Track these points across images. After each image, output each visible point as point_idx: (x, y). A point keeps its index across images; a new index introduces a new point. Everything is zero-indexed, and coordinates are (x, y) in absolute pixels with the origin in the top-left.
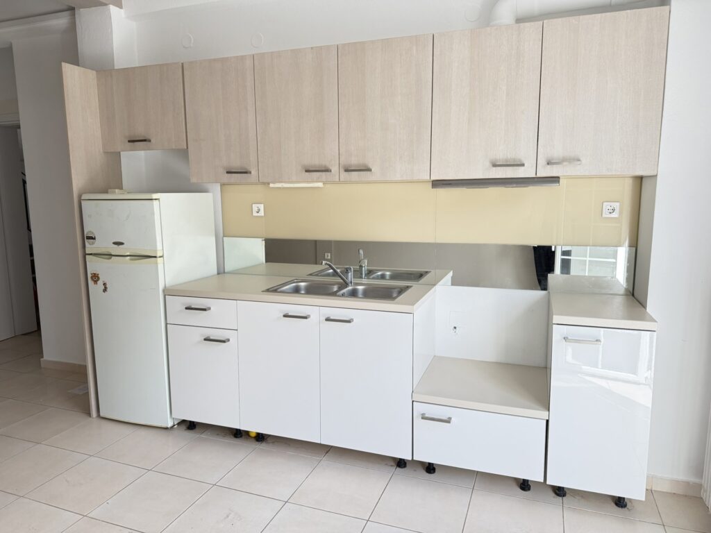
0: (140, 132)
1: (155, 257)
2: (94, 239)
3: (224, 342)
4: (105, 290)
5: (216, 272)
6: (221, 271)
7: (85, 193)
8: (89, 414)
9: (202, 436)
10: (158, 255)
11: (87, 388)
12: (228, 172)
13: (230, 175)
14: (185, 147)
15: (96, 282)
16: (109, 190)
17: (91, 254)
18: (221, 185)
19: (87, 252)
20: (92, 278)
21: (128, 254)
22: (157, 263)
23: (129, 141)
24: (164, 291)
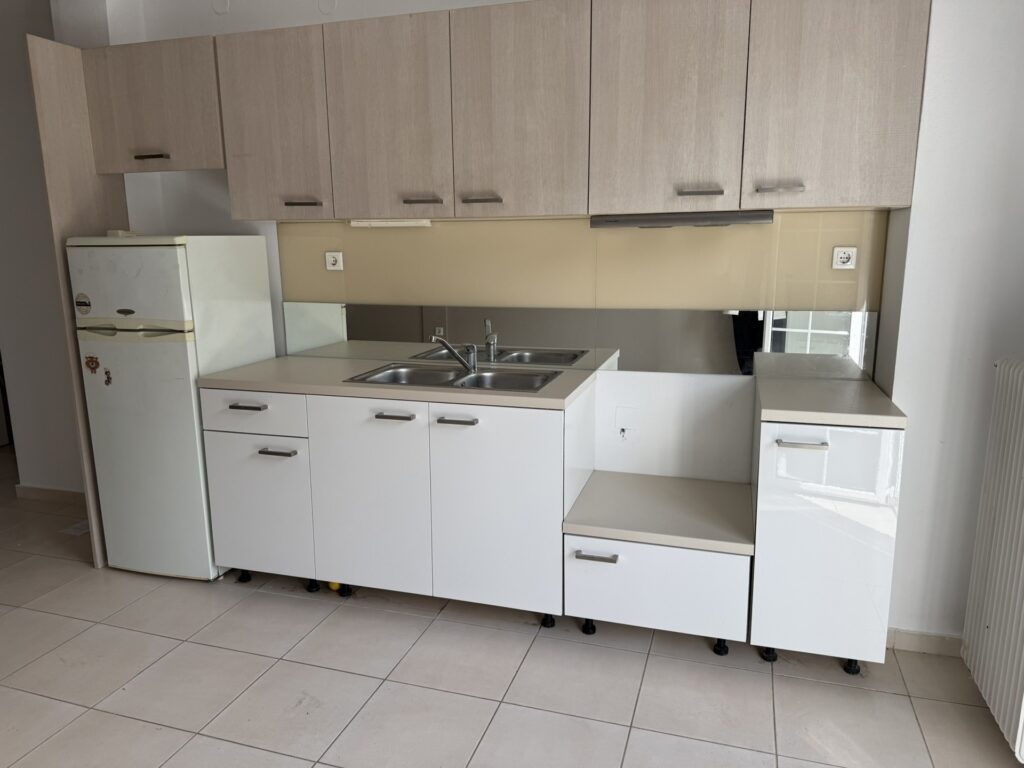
0: (153, 144)
1: (182, 332)
2: (89, 305)
3: (289, 455)
4: (108, 381)
5: (274, 355)
6: (281, 353)
7: (72, 236)
8: (91, 563)
9: (260, 591)
10: (187, 327)
11: (88, 526)
12: (287, 204)
13: (290, 207)
14: (222, 166)
15: (93, 370)
16: (109, 232)
17: (84, 328)
18: (278, 224)
19: (78, 325)
20: (87, 363)
21: (141, 327)
22: (184, 341)
23: (137, 157)
24: (197, 382)
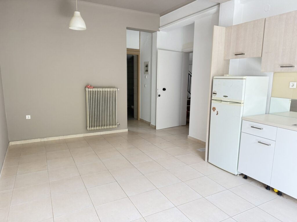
0: (240, 51)
1: (240, 103)
2: (216, 94)
3: (268, 145)
4: (217, 114)
6: (267, 113)
7: (215, 76)
8: (204, 160)
9: (250, 183)
10: (242, 103)
11: (205, 150)
12: (281, 67)
14: (261, 56)
15: (214, 111)
16: (224, 75)
18: (274, 73)
19: (212, 99)
20: (213, 109)
21: (229, 101)
22: (241, 106)
23: (235, 55)
24: (242, 118)
